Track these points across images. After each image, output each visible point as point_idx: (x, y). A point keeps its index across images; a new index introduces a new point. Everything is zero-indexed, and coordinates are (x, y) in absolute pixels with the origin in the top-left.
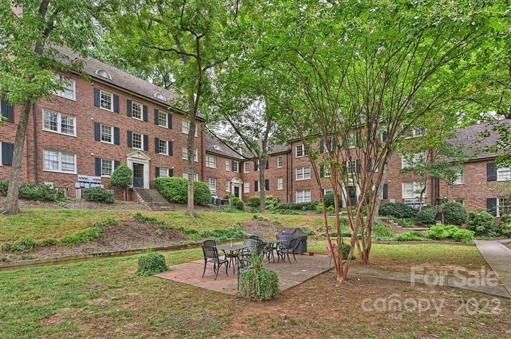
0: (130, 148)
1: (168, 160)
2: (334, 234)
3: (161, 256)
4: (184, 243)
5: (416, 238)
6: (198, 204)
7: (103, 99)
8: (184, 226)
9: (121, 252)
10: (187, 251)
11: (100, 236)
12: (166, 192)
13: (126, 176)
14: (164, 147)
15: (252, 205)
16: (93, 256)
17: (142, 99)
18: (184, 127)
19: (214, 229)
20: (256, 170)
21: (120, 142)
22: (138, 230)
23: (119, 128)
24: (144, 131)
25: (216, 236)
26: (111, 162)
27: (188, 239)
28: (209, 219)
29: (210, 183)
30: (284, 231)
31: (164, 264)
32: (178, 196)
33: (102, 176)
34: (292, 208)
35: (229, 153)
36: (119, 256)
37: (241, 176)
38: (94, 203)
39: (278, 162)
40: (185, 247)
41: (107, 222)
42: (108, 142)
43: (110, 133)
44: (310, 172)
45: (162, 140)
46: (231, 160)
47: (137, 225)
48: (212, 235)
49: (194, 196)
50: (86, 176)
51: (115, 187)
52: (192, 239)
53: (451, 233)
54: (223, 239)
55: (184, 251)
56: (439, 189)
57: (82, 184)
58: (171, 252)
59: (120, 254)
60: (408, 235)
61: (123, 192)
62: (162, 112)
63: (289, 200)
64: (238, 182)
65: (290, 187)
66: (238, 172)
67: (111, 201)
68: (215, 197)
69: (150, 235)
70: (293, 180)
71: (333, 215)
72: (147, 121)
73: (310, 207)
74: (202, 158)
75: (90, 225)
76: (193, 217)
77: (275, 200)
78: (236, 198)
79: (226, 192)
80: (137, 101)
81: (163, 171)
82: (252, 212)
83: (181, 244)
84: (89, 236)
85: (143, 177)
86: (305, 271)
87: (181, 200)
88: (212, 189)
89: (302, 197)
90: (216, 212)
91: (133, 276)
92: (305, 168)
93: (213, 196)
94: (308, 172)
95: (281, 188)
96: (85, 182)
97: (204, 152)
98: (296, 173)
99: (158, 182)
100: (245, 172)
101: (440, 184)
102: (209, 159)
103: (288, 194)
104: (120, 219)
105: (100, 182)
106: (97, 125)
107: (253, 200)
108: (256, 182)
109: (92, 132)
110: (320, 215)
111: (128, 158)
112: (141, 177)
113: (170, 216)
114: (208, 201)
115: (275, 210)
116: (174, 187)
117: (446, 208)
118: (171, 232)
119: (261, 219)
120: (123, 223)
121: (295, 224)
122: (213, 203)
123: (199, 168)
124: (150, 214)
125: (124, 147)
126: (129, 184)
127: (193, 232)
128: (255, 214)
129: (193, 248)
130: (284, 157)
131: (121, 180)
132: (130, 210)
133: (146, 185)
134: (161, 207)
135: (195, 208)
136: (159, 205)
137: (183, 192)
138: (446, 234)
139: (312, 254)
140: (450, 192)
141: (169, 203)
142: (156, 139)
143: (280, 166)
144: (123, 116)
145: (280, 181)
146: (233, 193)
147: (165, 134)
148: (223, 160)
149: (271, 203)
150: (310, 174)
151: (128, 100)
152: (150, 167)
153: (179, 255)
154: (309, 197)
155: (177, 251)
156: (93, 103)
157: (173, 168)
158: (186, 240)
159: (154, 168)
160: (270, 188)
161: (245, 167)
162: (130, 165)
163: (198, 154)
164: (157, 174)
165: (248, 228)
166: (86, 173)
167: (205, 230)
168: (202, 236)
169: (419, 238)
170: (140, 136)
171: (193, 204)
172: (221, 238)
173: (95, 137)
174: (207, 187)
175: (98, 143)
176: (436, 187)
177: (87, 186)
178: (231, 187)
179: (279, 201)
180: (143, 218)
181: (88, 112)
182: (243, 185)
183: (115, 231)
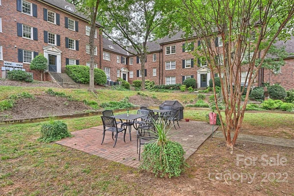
0: (46, 44)
1: (76, 53)
2: (196, 105)
3: (63, 124)
4: (86, 112)
5: (255, 108)
6: (97, 84)
7: (24, 6)
8: (86, 99)
9: (32, 119)
10: (89, 117)
11: (14, 107)
12: (74, 76)
13: (43, 63)
14: (72, 44)
15: (136, 86)
16: (5, 123)
17: (56, 9)
18: (87, 31)
19: (109, 102)
20: (138, 62)
21: (38, 39)
22: (49, 102)
23: (37, 29)
24: (57, 32)
25: (111, 107)
26: (31, 53)
27: (90, 108)
28: (106, 94)
29: (106, 71)
30: (165, 103)
31: (66, 132)
32: (83, 78)
33: (24, 62)
34: (163, 88)
35: (119, 51)
36: (30, 122)
37: (128, 67)
38: (15, 81)
39: (153, 57)
40: (87, 114)
41: (22, 96)
42: (28, 38)
43: (30, 31)
44: (175, 65)
45: (71, 39)
46: (120, 56)
47: (48, 98)
48: (108, 106)
49: (95, 79)
50: (10, 62)
51: (34, 71)
52: (93, 109)
53: (279, 105)
54: (116, 109)
55: (86, 118)
56: (263, 77)
57: (8, 68)
58: (76, 119)
59: (31, 121)
60: (249, 107)
61: (40, 75)
62: (71, 19)
63: (160, 83)
64: (126, 70)
65: (161, 74)
66: (125, 64)
67: (30, 80)
68: (110, 80)
69: (58, 106)
70: (164, 70)
71: (193, 93)
72: (59, 25)
73: (176, 88)
74: (100, 54)
75: (6, 97)
76: (93, 93)
77: (151, 83)
78: (124, 81)
79: (117, 77)
80: (51, 10)
81: (71, 61)
82: (136, 90)
83: (83, 113)
84: (4, 106)
85: (56, 65)
86: (192, 136)
87: (85, 81)
88: (108, 75)
89: (170, 81)
90: (110, 90)
91: (35, 143)
92: (172, 62)
93: (108, 80)
94: (174, 65)
95: (155, 75)
96: (10, 67)
97: (102, 49)
98: (166, 66)
99: (68, 69)
100: (130, 64)
101: (264, 73)
102: (105, 55)
103: (160, 79)
104: (35, 93)
105: (22, 67)
106: (19, 26)
107: (136, 83)
108: (138, 71)
109: (15, 30)
110: (183, 92)
111: (44, 51)
112: (54, 64)
113: (76, 92)
114: (105, 83)
115: (151, 89)
116: (79, 72)
117: (272, 89)
118: (76, 104)
119: (143, 95)
120: (36, 96)
121: (167, 98)
122: (108, 84)
123: (98, 60)
124: (60, 90)
125: (41, 42)
126: (45, 69)
127: (94, 104)
128: (138, 92)
129: (93, 115)
130: (157, 55)
131: (39, 66)
132: (45, 87)
133: (59, 70)
134: (70, 86)
135: (95, 87)
136: (68, 84)
137: (86, 75)
138: (276, 106)
139: (188, 120)
140: (271, 79)
141: (76, 83)
142: (66, 39)
143: (154, 60)
144: (40, 20)
145: (155, 70)
146: (122, 78)
147: (73, 35)
148: (115, 55)
149: (149, 85)
150: (175, 66)
151: (44, 8)
152: (61, 58)
153: (81, 121)
154: (174, 81)
155: (81, 118)
156: (16, 8)
157: (79, 59)
158: (88, 109)
159: (65, 58)
160: (148, 75)
161: (130, 61)
162: (46, 56)
163: (98, 50)
164: (67, 63)
165: (134, 101)
166: (11, 60)
167: (103, 102)
168: (100, 106)
169: (256, 109)
170: (54, 35)
171: (93, 84)
172: (115, 108)
173: (18, 34)
174: (104, 73)
175: (20, 38)
176: (261, 75)
177: (11, 69)
178: (120, 74)
179: (154, 84)
180: (54, 93)
181: (11, 15)
182: (128, 73)
183: (29, 102)
